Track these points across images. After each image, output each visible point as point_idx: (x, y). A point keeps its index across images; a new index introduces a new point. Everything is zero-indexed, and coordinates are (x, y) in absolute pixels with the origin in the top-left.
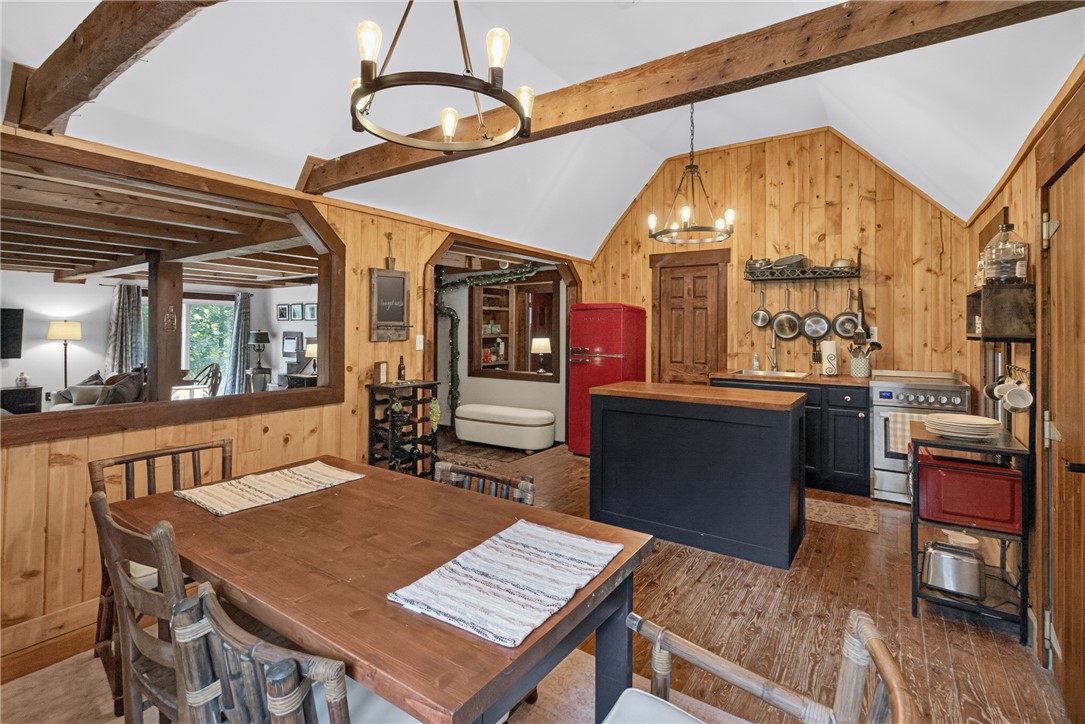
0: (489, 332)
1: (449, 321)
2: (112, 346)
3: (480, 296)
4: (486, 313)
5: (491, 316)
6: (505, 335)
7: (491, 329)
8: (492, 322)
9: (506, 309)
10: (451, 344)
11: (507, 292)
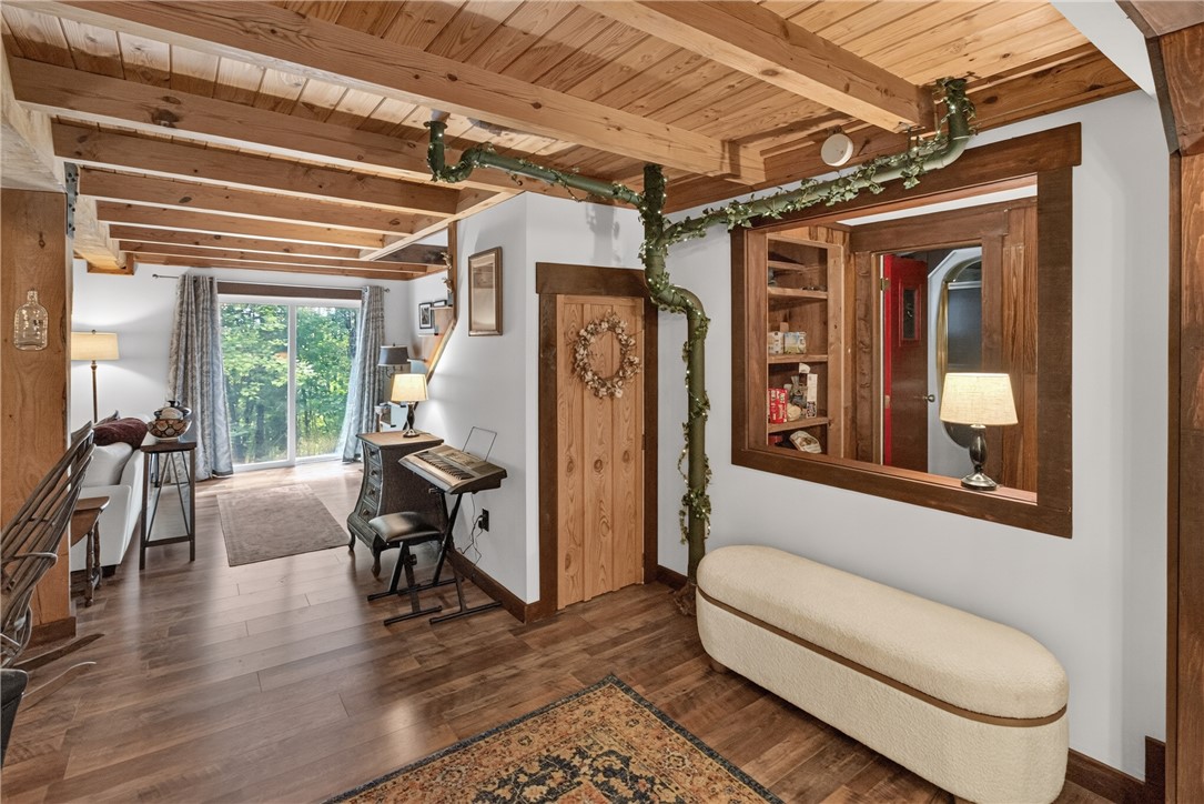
0: (778, 348)
1: (682, 319)
3: (758, 262)
4: (776, 304)
5: (786, 311)
6: (821, 358)
7: (787, 343)
8: (784, 326)
9: (821, 295)
10: (689, 377)
11: (822, 255)
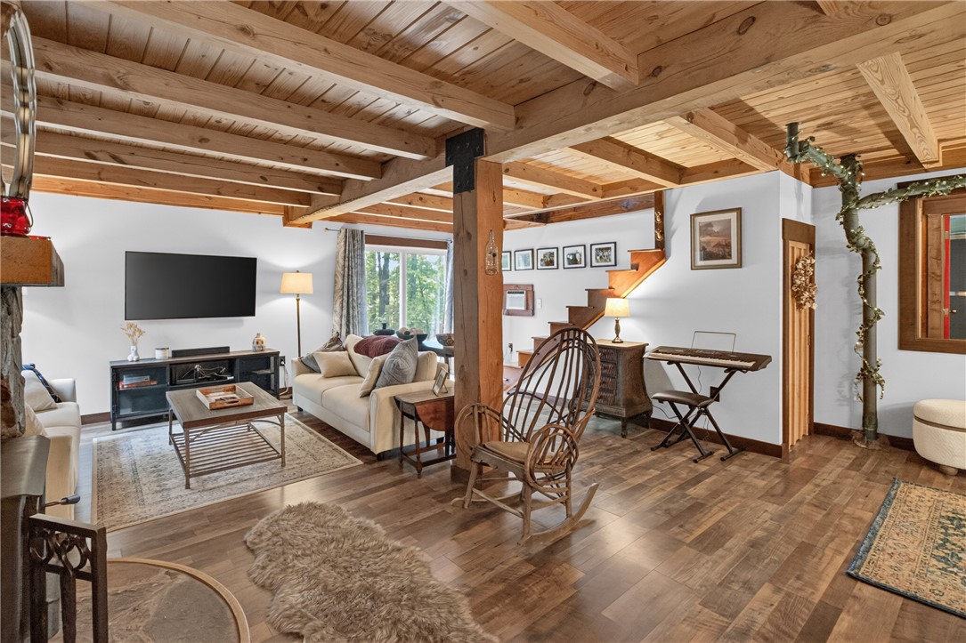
2: (339, 301)
